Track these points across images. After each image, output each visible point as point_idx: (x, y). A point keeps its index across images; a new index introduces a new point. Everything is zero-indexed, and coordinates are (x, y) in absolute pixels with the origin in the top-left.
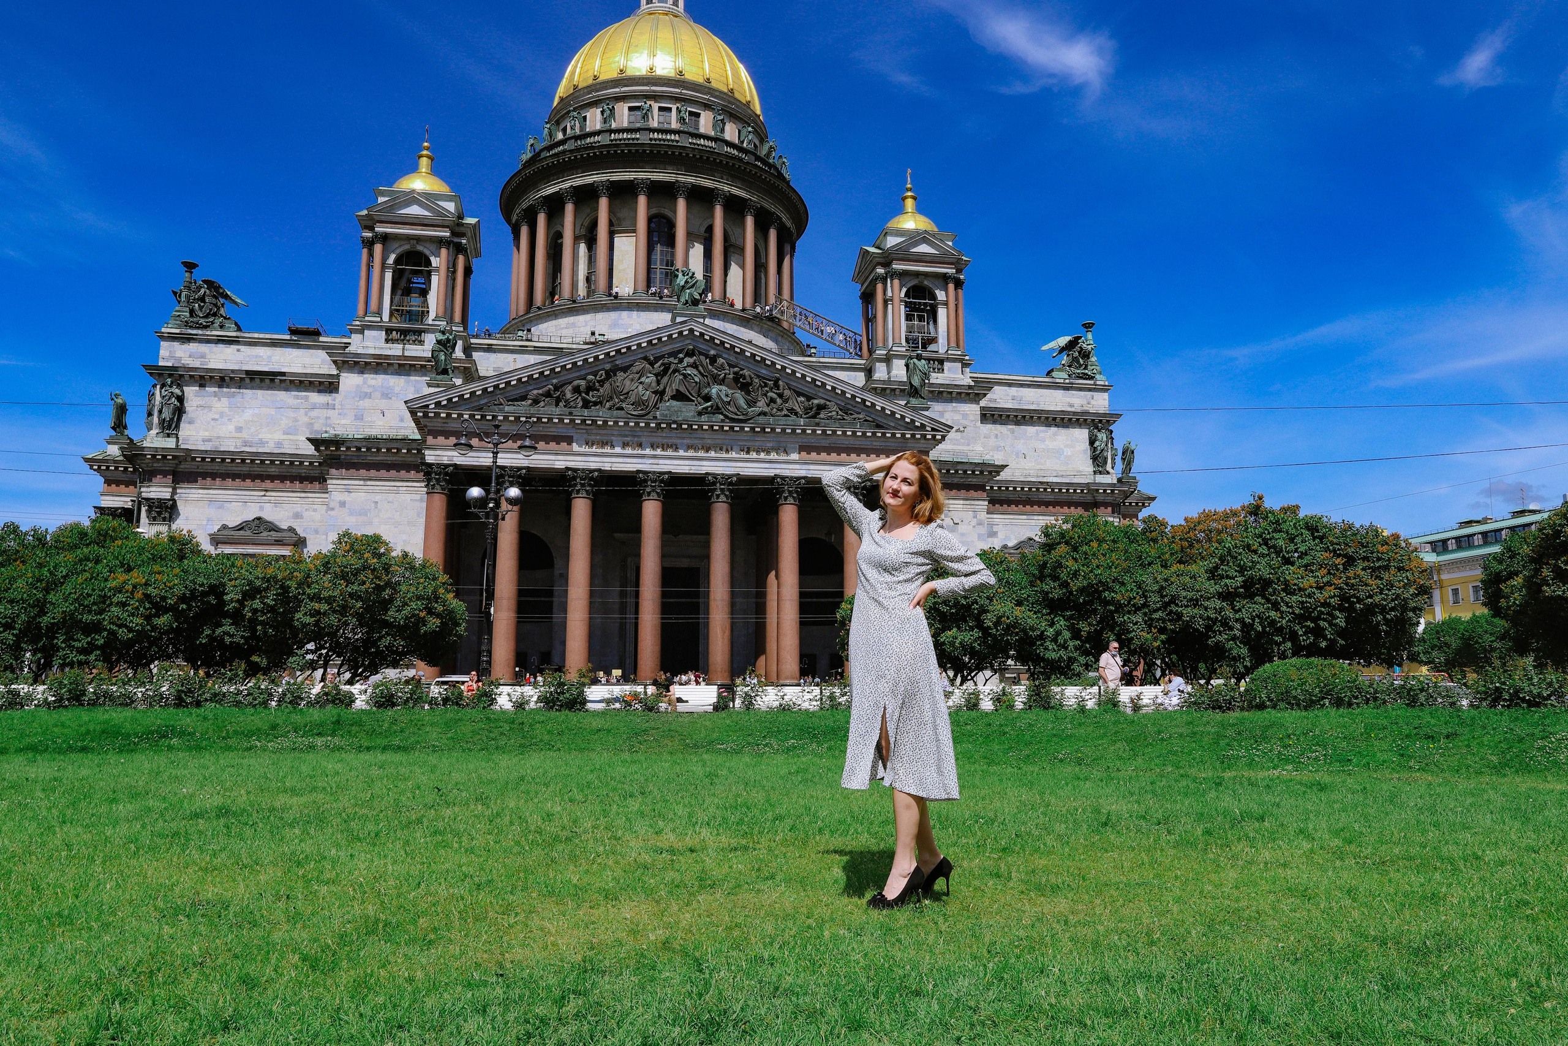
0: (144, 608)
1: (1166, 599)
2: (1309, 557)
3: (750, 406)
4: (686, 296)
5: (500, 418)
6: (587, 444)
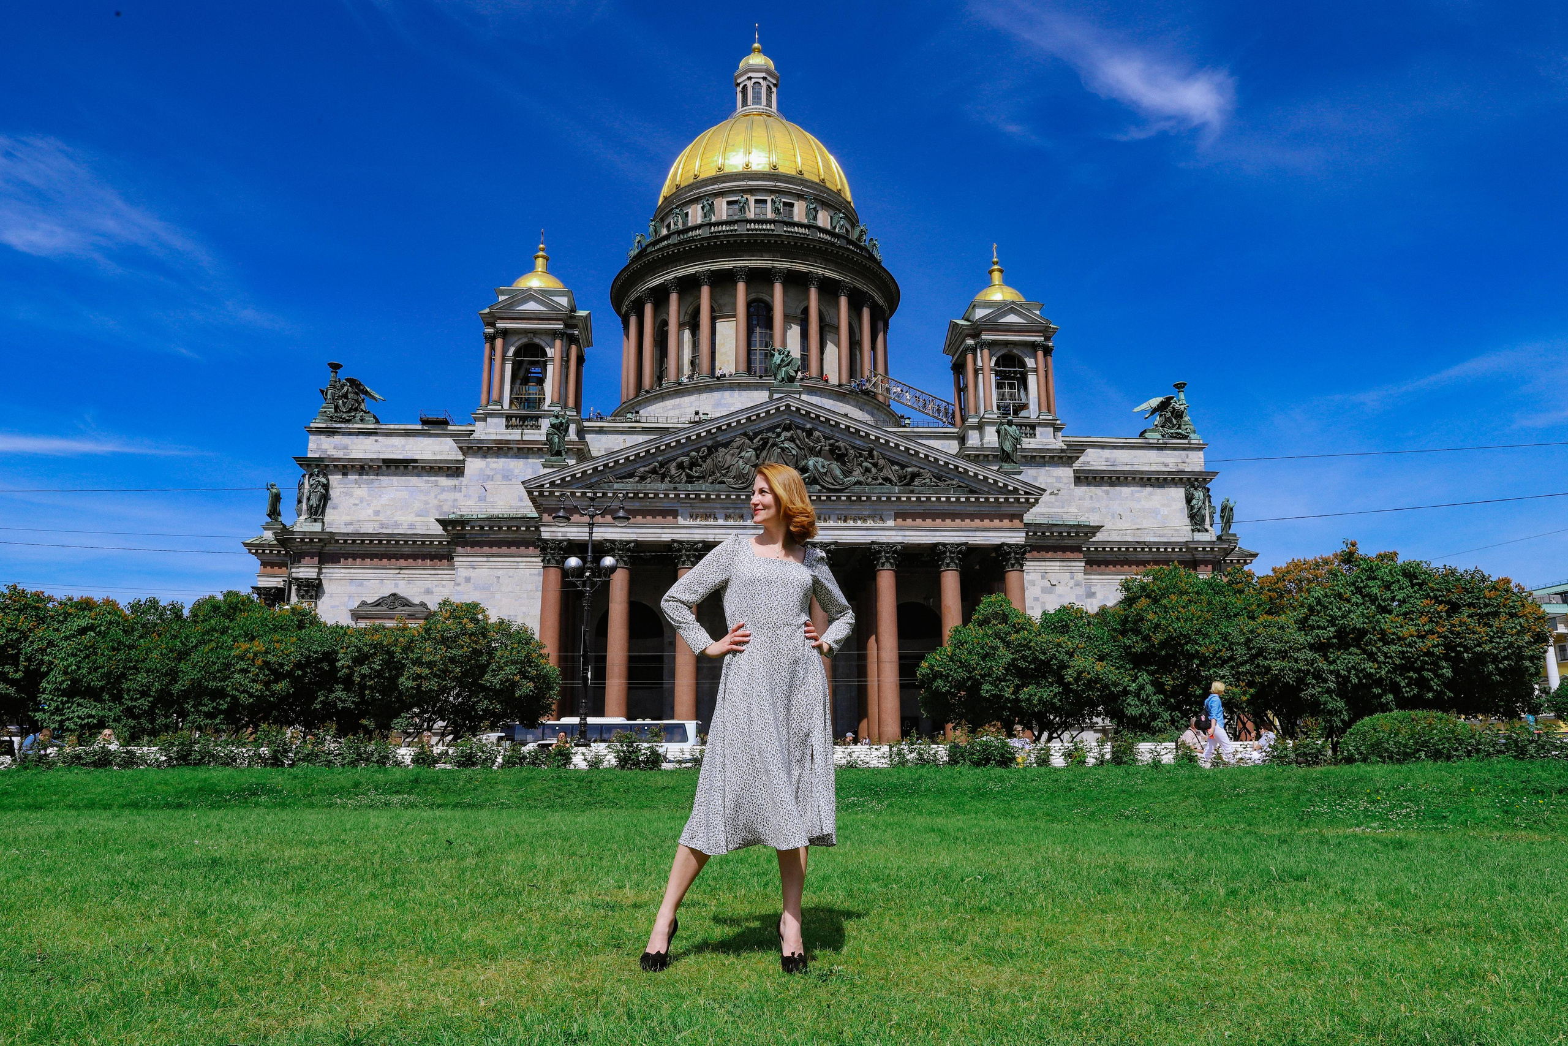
0: (264, 675)
1: (1253, 652)
2: (1408, 605)
3: (846, 477)
4: (782, 374)
5: (610, 495)
6: (691, 517)
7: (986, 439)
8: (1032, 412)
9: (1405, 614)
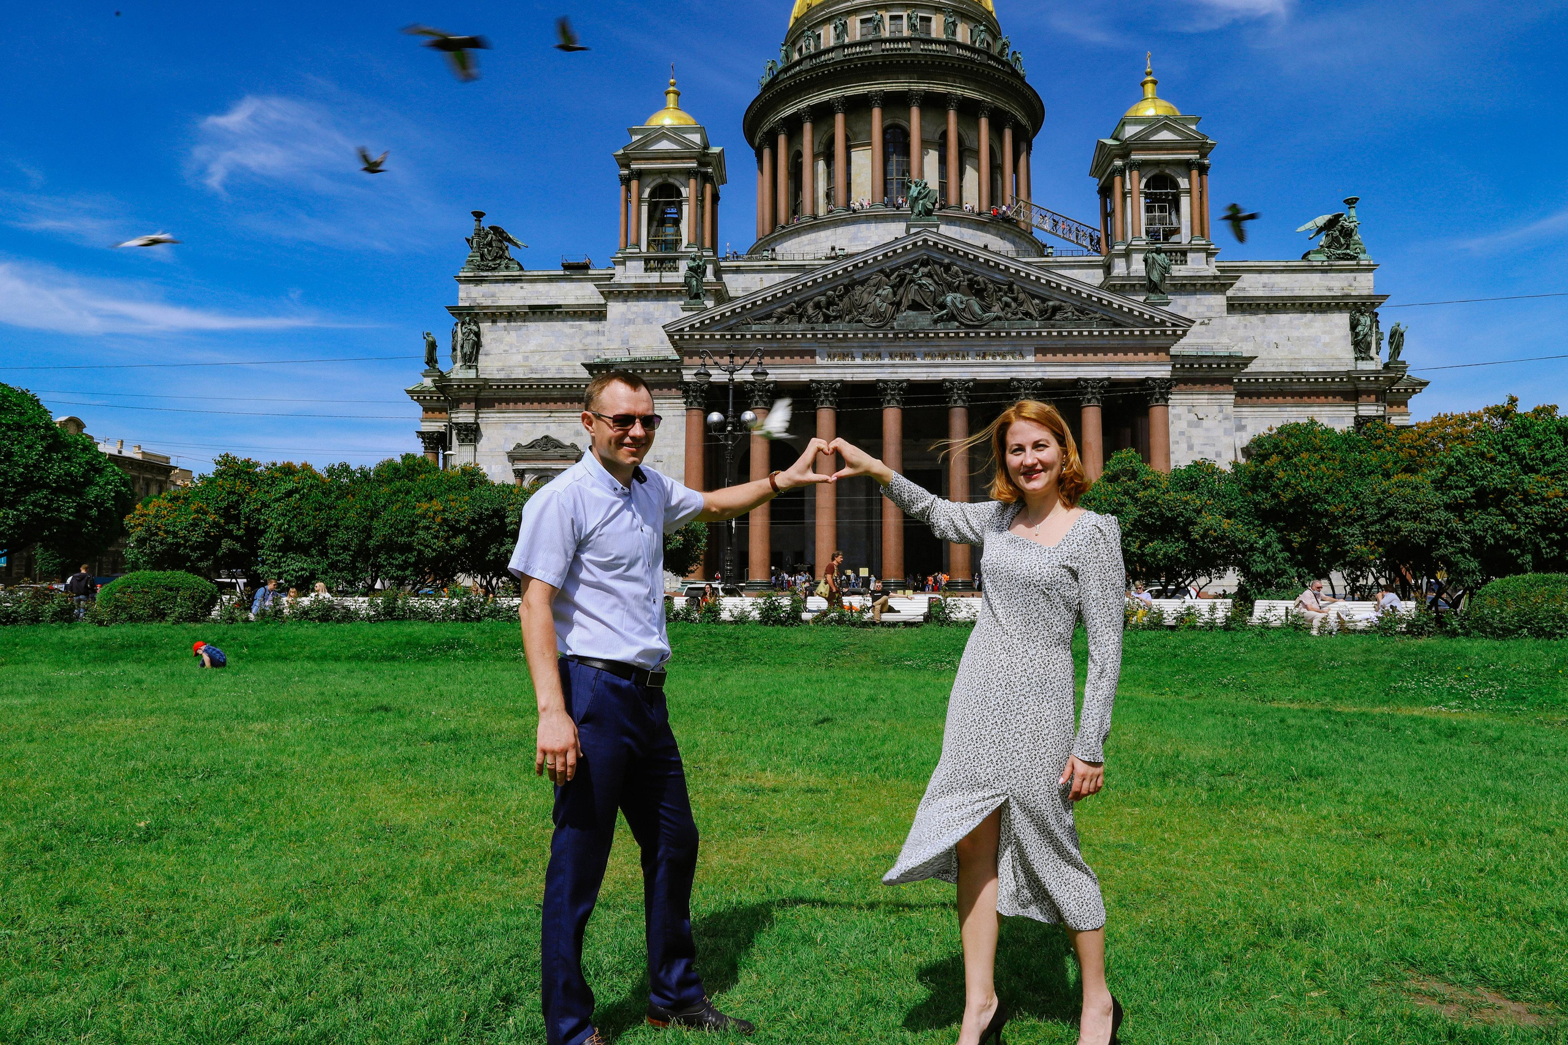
0: (444, 531)
1: (1384, 512)
2: (1558, 465)
3: (985, 312)
4: (919, 207)
5: (748, 336)
6: (829, 356)
7: (1134, 267)
8: (1184, 237)
9: (1553, 474)
